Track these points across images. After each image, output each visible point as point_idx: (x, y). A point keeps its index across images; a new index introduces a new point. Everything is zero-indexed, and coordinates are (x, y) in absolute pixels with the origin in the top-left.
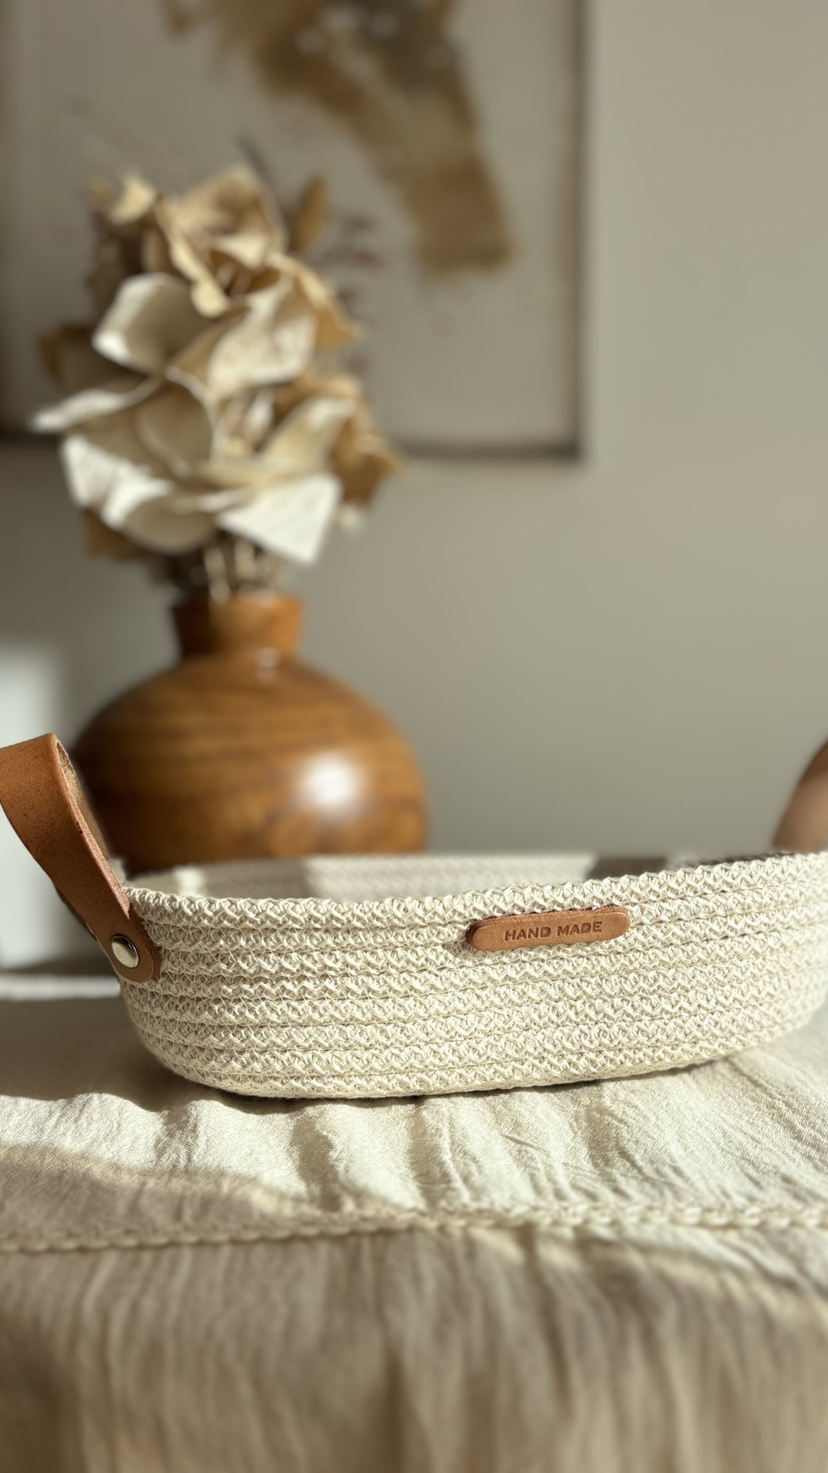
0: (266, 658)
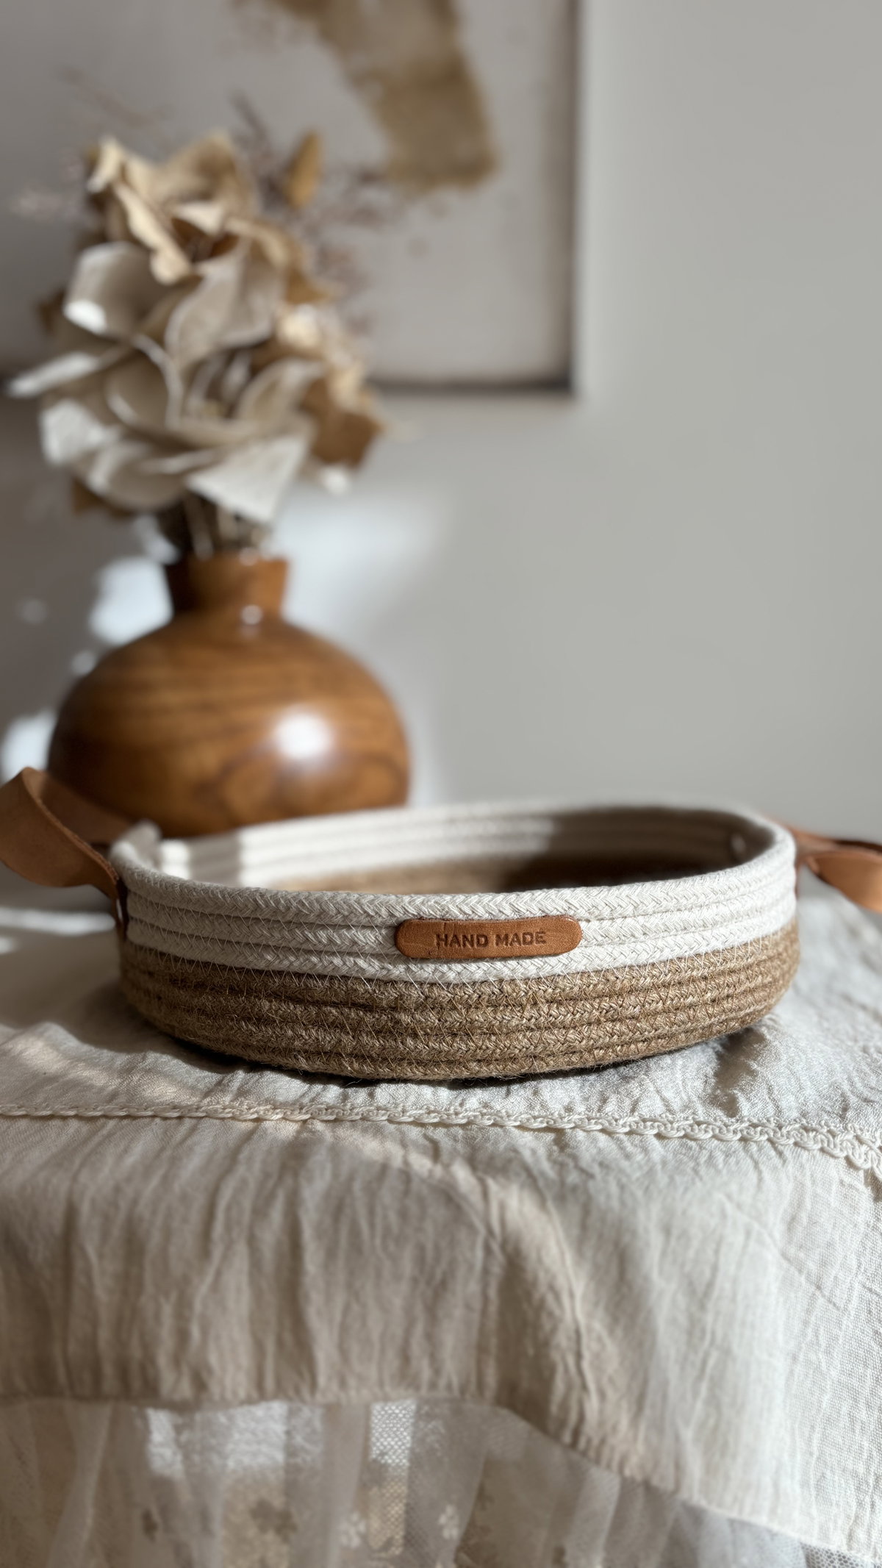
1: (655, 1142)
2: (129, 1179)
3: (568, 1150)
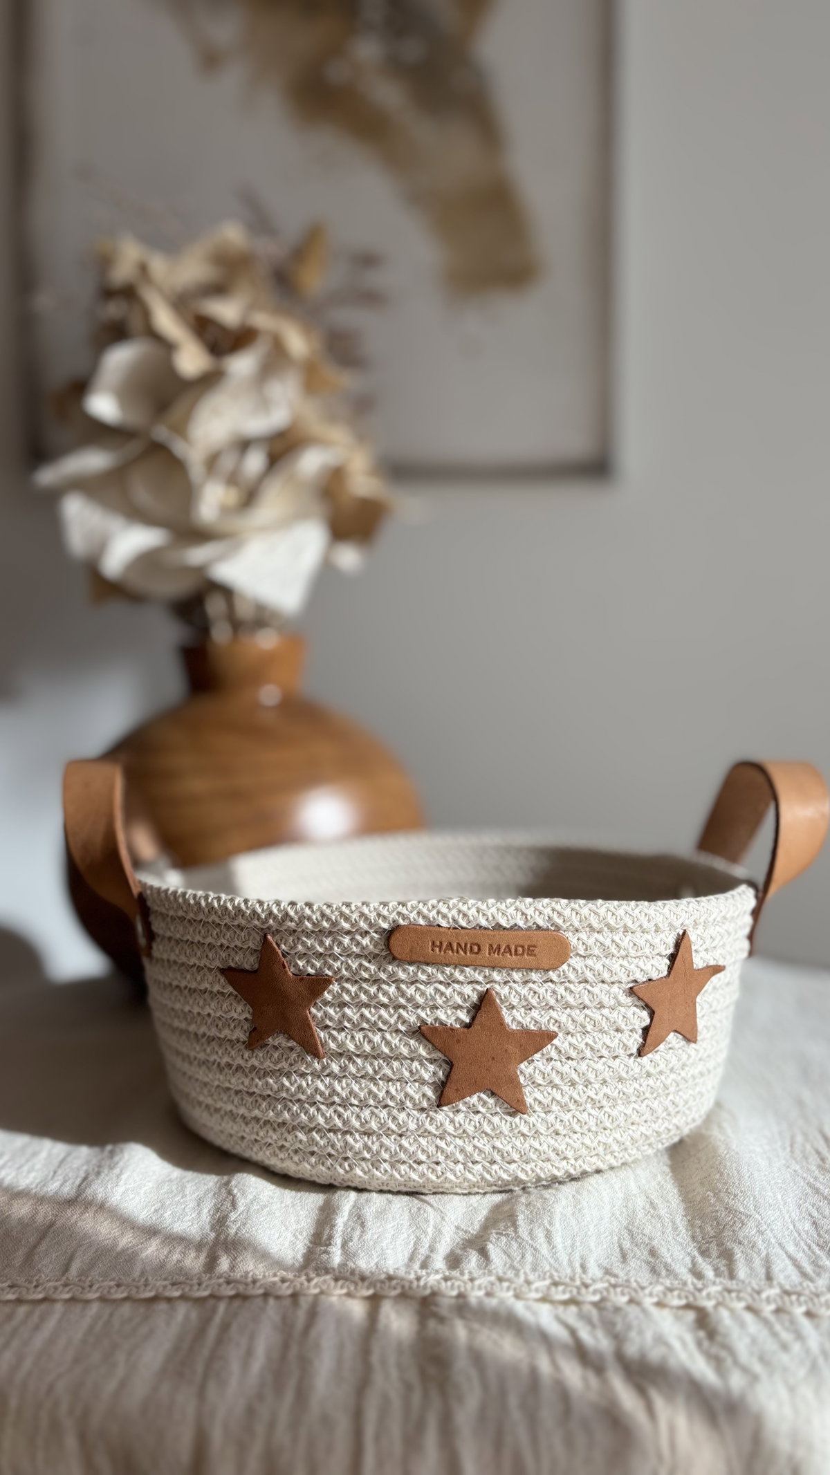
0: (269, 695)
1: (805, 1323)
2: (260, 1397)
3: (719, 1338)
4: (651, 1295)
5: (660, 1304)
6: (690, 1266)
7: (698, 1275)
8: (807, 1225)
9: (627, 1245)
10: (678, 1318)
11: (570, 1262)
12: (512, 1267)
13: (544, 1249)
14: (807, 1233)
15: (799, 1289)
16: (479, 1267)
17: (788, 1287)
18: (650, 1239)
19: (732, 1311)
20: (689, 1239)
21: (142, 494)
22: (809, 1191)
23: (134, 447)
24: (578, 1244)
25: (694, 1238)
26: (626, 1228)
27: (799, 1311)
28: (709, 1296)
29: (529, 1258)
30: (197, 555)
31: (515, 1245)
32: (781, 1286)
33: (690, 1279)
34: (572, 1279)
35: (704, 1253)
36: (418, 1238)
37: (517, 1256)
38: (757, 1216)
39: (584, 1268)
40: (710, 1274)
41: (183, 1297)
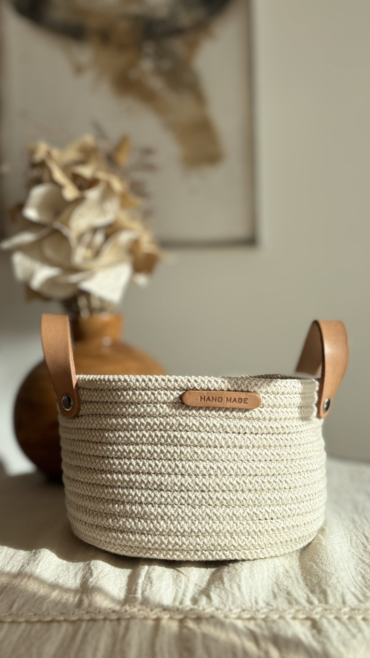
0: (107, 341)
3: (323, 633)
4: (289, 614)
5: (294, 618)
6: (306, 598)
7: (310, 603)
8: (360, 578)
9: (276, 590)
10: (303, 624)
11: (250, 600)
12: (223, 603)
13: (237, 594)
14: (360, 581)
15: (358, 607)
16: (207, 603)
17: (353, 607)
18: (287, 587)
19: (328, 620)
20: (305, 586)
21: (49, 252)
22: (360, 562)
23: (44, 232)
24: (253, 591)
25: (307, 585)
26: (276, 583)
27: (359, 618)
28: (317, 613)
29: (230, 598)
30: (74, 278)
31: (223, 592)
32: (350, 606)
33: (307, 605)
34: (252, 608)
35: (313, 592)
36: (177, 590)
37: (224, 598)
38: (336, 575)
39: (256, 602)
40: (316, 602)
41: (66, 620)
